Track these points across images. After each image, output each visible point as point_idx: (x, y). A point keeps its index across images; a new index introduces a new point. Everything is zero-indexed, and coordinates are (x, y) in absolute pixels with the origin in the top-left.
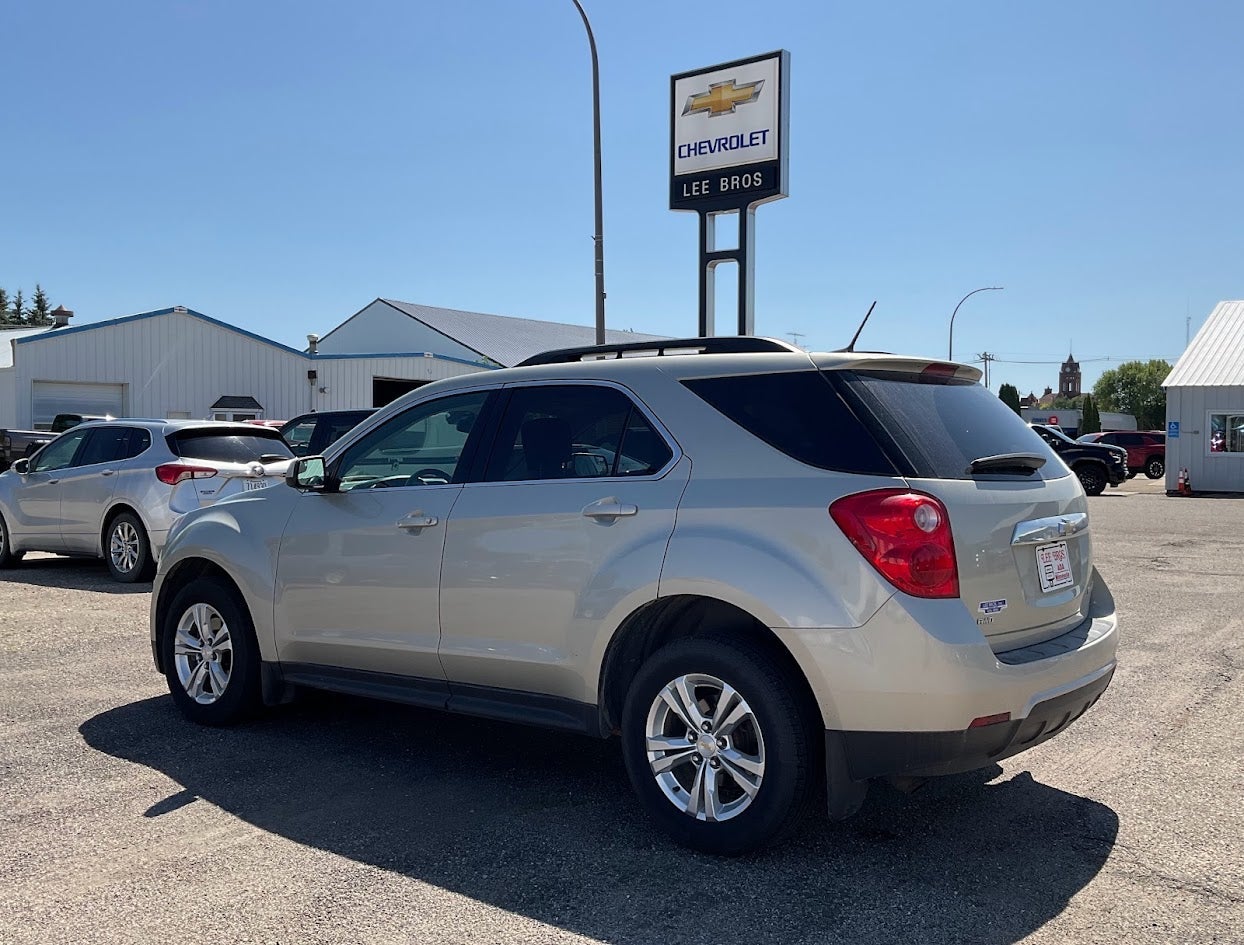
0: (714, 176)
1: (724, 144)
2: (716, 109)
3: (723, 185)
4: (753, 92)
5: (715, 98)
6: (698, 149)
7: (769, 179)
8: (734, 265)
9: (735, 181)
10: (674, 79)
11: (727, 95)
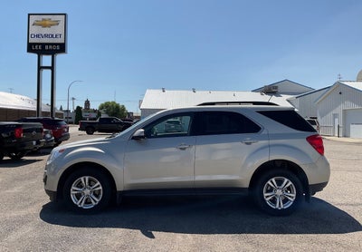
0: (43, 45)
1: (46, 36)
2: (44, 26)
3: (47, 47)
4: (57, 23)
5: (44, 22)
6: (38, 36)
7: (62, 48)
8: (50, 71)
9: (51, 47)
10: (29, 15)
11: (48, 22)
